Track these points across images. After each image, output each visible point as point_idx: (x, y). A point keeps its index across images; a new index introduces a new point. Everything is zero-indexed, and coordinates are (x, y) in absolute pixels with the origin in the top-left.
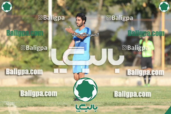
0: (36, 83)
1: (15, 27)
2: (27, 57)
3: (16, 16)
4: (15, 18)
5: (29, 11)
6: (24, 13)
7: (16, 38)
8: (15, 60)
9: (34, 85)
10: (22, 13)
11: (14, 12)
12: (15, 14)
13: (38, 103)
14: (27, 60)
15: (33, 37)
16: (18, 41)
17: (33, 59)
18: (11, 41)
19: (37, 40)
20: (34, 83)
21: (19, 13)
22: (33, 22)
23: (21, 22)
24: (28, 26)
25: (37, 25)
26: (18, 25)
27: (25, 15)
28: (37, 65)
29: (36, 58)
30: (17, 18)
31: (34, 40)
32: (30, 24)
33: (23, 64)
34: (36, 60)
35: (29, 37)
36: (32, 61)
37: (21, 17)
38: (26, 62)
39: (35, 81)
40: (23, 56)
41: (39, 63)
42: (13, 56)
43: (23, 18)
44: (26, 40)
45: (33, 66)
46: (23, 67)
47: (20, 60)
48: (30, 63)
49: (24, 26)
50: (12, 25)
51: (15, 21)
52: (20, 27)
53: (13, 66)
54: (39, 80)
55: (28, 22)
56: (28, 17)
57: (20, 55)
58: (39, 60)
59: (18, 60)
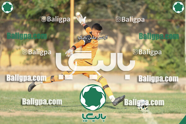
0: (172, 90)
1: (150, 31)
2: (163, 63)
3: (151, 20)
4: (151, 22)
5: (165, 15)
6: (160, 17)
7: (152, 42)
8: (150, 65)
9: (170, 92)
10: (158, 17)
11: (150, 16)
12: (150, 18)
13: (174, 110)
14: (162, 65)
15: (169, 42)
16: (154, 45)
17: (169, 64)
18: (146, 46)
19: (173, 45)
20: (169, 89)
21: (155, 17)
22: (170, 26)
23: (157, 27)
24: (164, 31)
25: (173, 30)
26: (153, 29)
27: (161, 19)
28: (173, 70)
29: (173, 63)
30: (153, 22)
31: (170, 45)
32: (166, 29)
33: (158, 70)
34: (171, 65)
35: (165, 42)
36: (168, 67)
37: (157, 21)
38: (161, 68)
39: (170, 87)
40: (158, 61)
41: (174, 68)
42: (148, 62)
43: (159, 22)
44: (161, 45)
45: (168, 72)
46: (158, 73)
47: (156, 65)
48: (165, 68)
49: (159, 30)
50: (147, 30)
51: (151, 25)
52: (156, 32)
53: (147, 72)
54: (174, 86)
55: (164, 26)
56: (164, 21)
57: (155, 60)
58: (175, 65)
59: (154, 66)
